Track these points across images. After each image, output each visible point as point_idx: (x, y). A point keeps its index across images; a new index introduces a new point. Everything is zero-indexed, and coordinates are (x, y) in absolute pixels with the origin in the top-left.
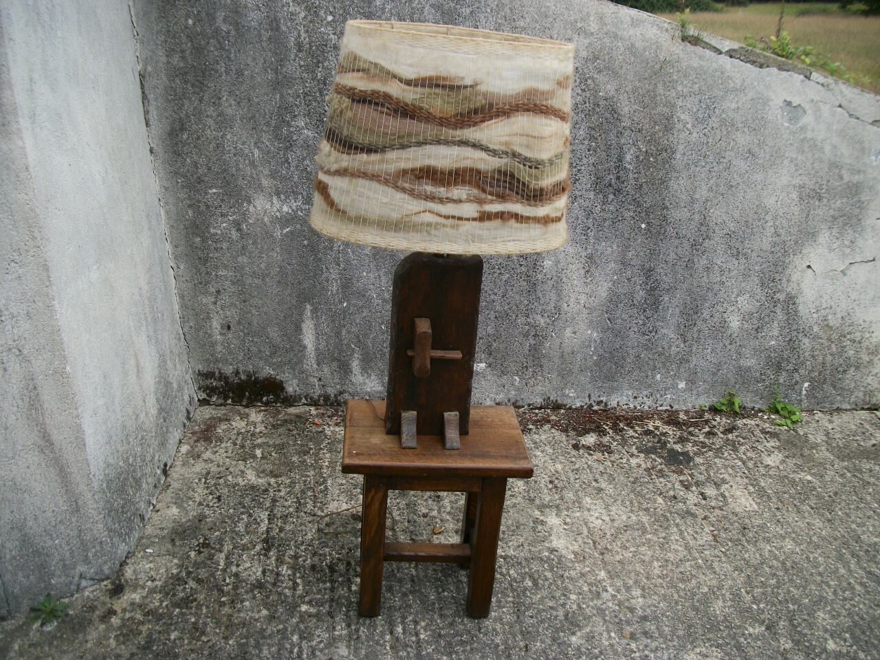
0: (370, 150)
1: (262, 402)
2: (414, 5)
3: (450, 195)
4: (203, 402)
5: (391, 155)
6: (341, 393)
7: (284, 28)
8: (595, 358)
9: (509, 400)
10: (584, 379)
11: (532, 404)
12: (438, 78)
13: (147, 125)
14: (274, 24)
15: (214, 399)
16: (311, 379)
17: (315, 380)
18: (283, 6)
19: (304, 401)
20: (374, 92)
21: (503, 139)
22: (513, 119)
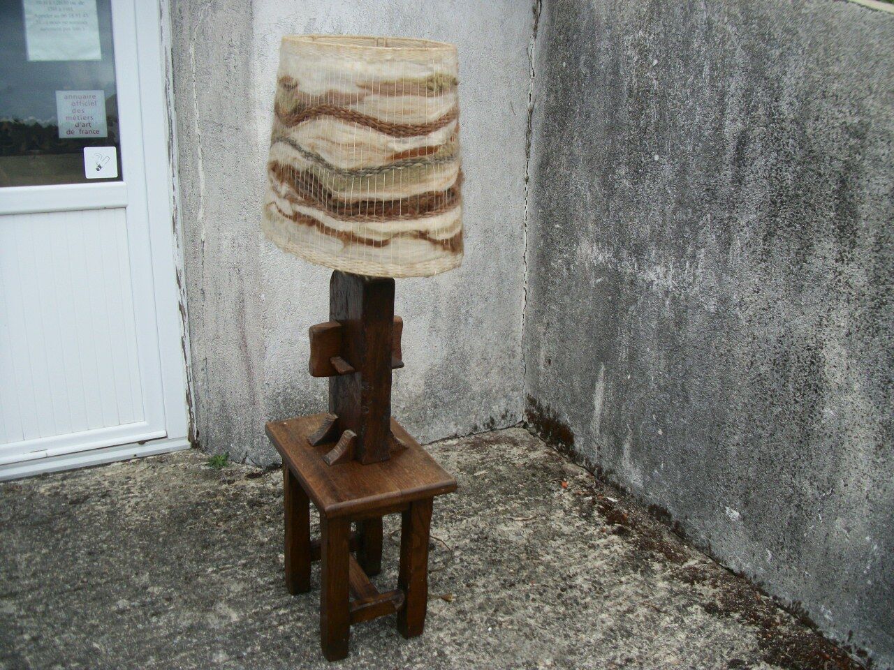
4: (524, 425)
8: (869, 582)
11: (780, 599)
13: (528, 155)
14: (616, 68)
15: (531, 426)
17: (596, 447)
21: (311, 141)
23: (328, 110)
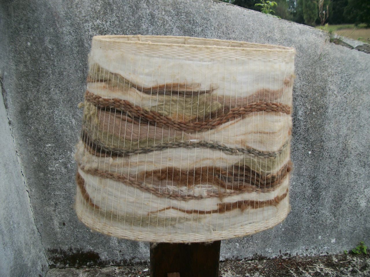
0: (115, 155)
1: (87, 266)
2: (166, 27)
3: (191, 193)
4: (52, 267)
5: (135, 159)
6: (133, 258)
7: (86, 45)
8: (283, 230)
9: (233, 257)
10: (277, 242)
11: (247, 258)
12: (175, 86)
13: (6, 107)
15: (58, 265)
16: (115, 251)
17: (118, 252)
19: (111, 264)
20: (116, 101)
21: (239, 138)
22: (247, 119)
23: (259, 107)
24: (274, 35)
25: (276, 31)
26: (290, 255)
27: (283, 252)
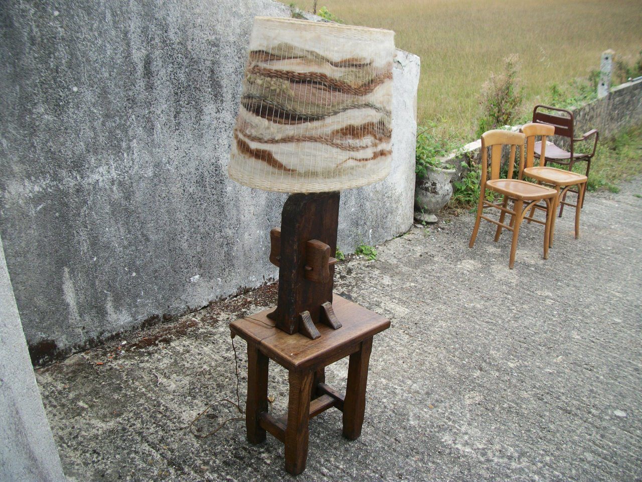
0: (312, 119)
1: (39, 365)
5: (329, 120)
6: (101, 333)
7: (17, 24)
8: (263, 249)
9: (217, 297)
10: (259, 266)
12: (353, 59)
14: (8, 21)
16: (77, 330)
17: (80, 330)
18: (14, 4)
19: (74, 351)
20: (312, 74)
21: (381, 100)
24: (240, 10)
25: (241, 4)
26: (274, 279)
27: (266, 277)
